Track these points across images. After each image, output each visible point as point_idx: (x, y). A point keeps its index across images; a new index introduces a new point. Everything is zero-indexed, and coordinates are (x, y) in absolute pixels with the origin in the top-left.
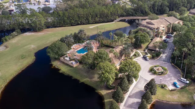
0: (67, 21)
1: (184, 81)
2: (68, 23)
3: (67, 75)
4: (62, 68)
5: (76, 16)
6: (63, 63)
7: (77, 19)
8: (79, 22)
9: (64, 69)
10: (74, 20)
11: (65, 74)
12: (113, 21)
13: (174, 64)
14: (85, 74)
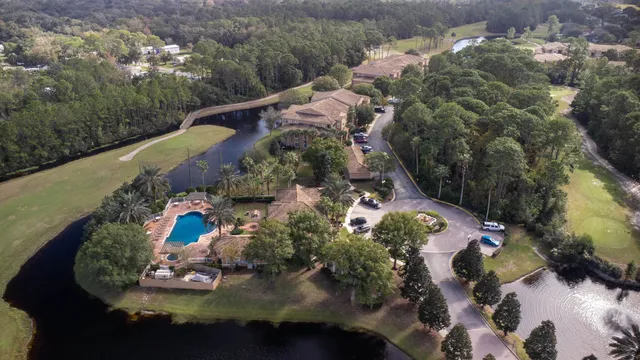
0: (17, 155)
1: (494, 228)
2: (23, 160)
3: (213, 322)
4: (173, 309)
5: (49, 132)
6: (160, 290)
7: (57, 142)
8: (67, 152)
9: (183, 310)
10: (43, 146)
11: (207, 322)
12: (176, 127)
13: (436, 198)
14: (269, 297)
